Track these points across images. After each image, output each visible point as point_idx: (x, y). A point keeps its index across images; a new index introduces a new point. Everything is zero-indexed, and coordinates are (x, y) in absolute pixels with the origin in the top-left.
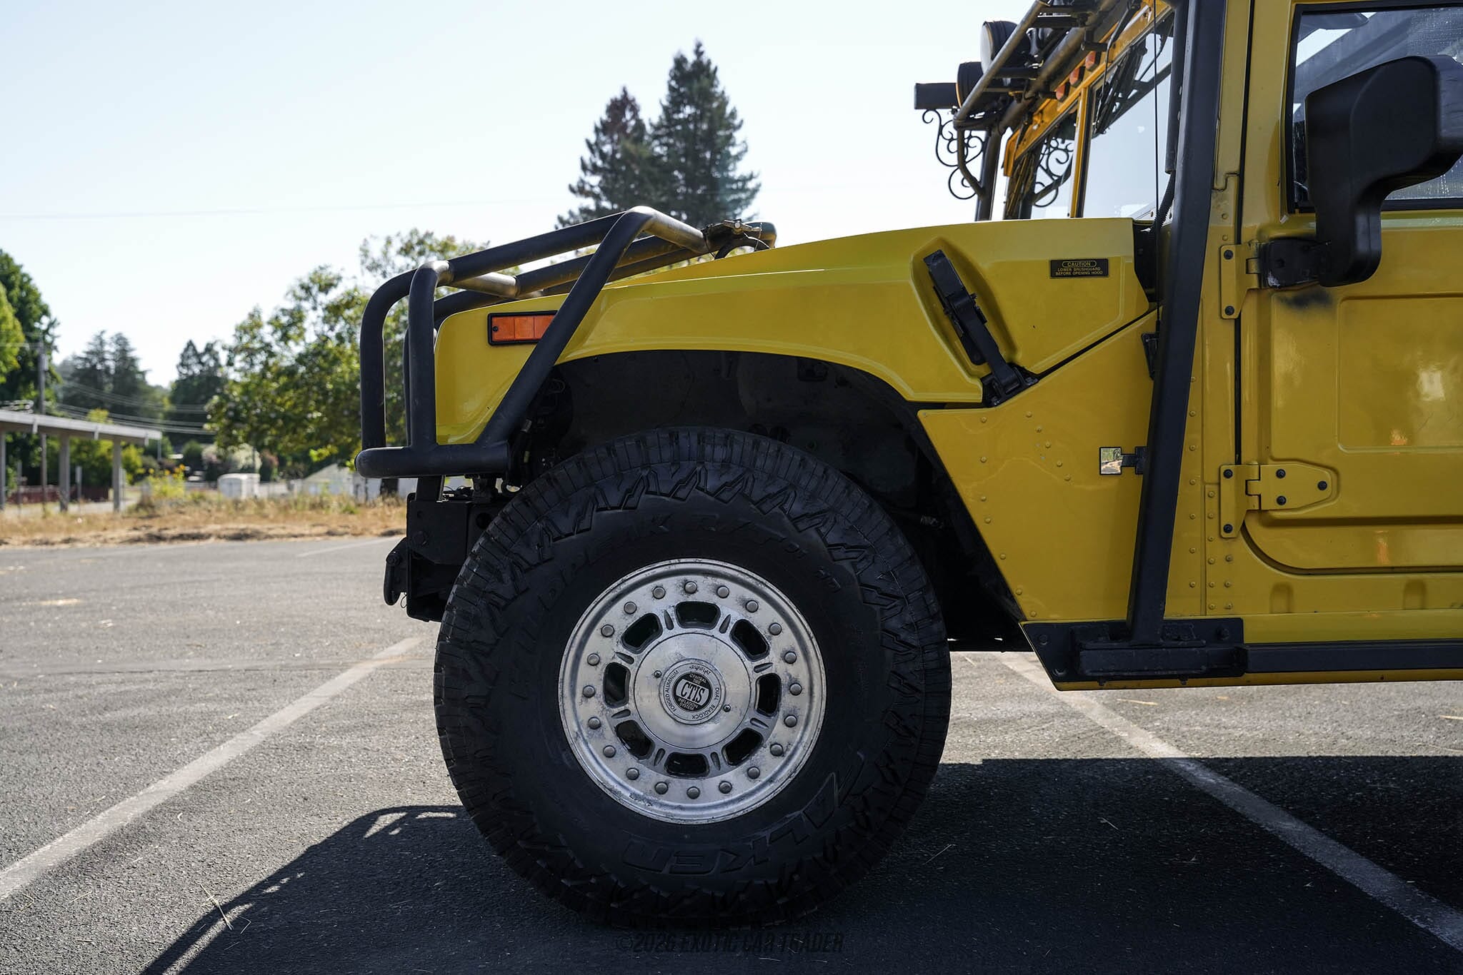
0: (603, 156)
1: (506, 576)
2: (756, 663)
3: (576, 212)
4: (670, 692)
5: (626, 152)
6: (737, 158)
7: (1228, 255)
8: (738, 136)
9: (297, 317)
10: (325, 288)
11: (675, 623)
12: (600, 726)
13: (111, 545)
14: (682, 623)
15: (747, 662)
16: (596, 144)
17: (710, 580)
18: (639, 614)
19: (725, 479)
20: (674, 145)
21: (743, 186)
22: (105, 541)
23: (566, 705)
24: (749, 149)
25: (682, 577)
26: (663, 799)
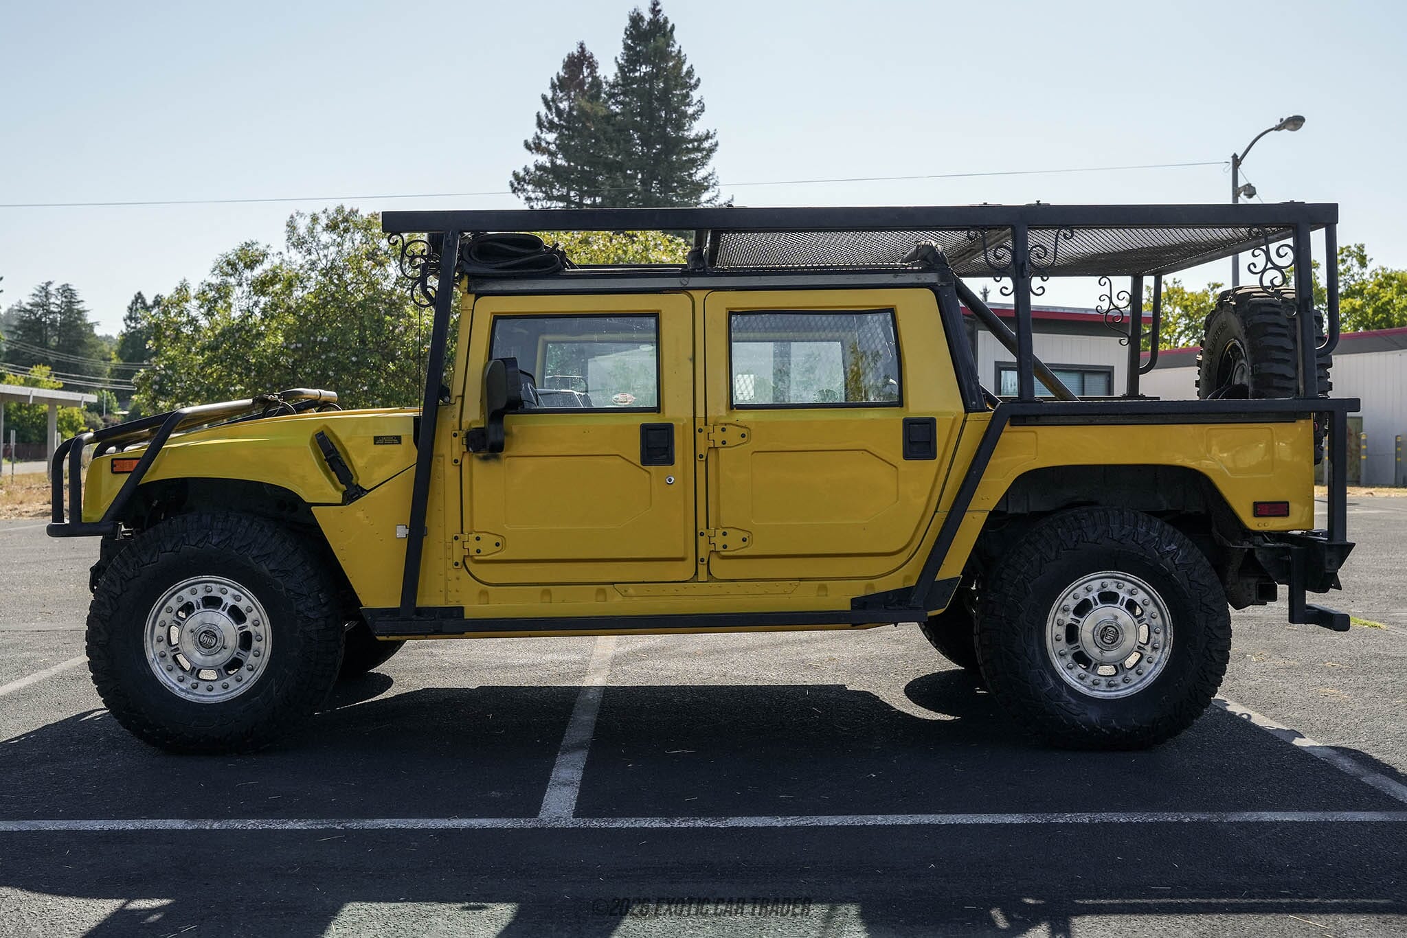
0: (559, 113)
1: (118, 583)
2: (239, 626)
3: (532, 169)
4: (198, 640)
5: (582, 110)
6: (694, 117)
7: (455, 435)
8: (695, 95)
9: (223, 292)
10: (251, 265)
11: (201, 606)
12: (165, 656)
13: (26, 518)
14: (205, 607)
15: (235, 625)
16: (553, 100)
17: (218, 586)
18: (185, 602)
19: (222, 538)
20: (629, 104)
21: (699, 146)
22: (20, 515)
23: (148, 645)
24: (706, 109)
25: (205, 584)
26: (195, 691)
